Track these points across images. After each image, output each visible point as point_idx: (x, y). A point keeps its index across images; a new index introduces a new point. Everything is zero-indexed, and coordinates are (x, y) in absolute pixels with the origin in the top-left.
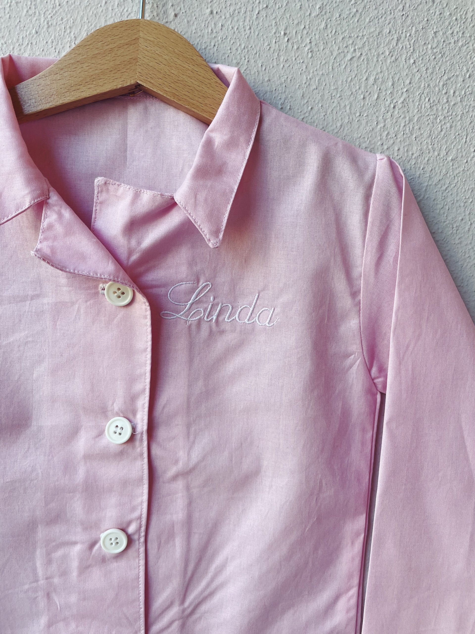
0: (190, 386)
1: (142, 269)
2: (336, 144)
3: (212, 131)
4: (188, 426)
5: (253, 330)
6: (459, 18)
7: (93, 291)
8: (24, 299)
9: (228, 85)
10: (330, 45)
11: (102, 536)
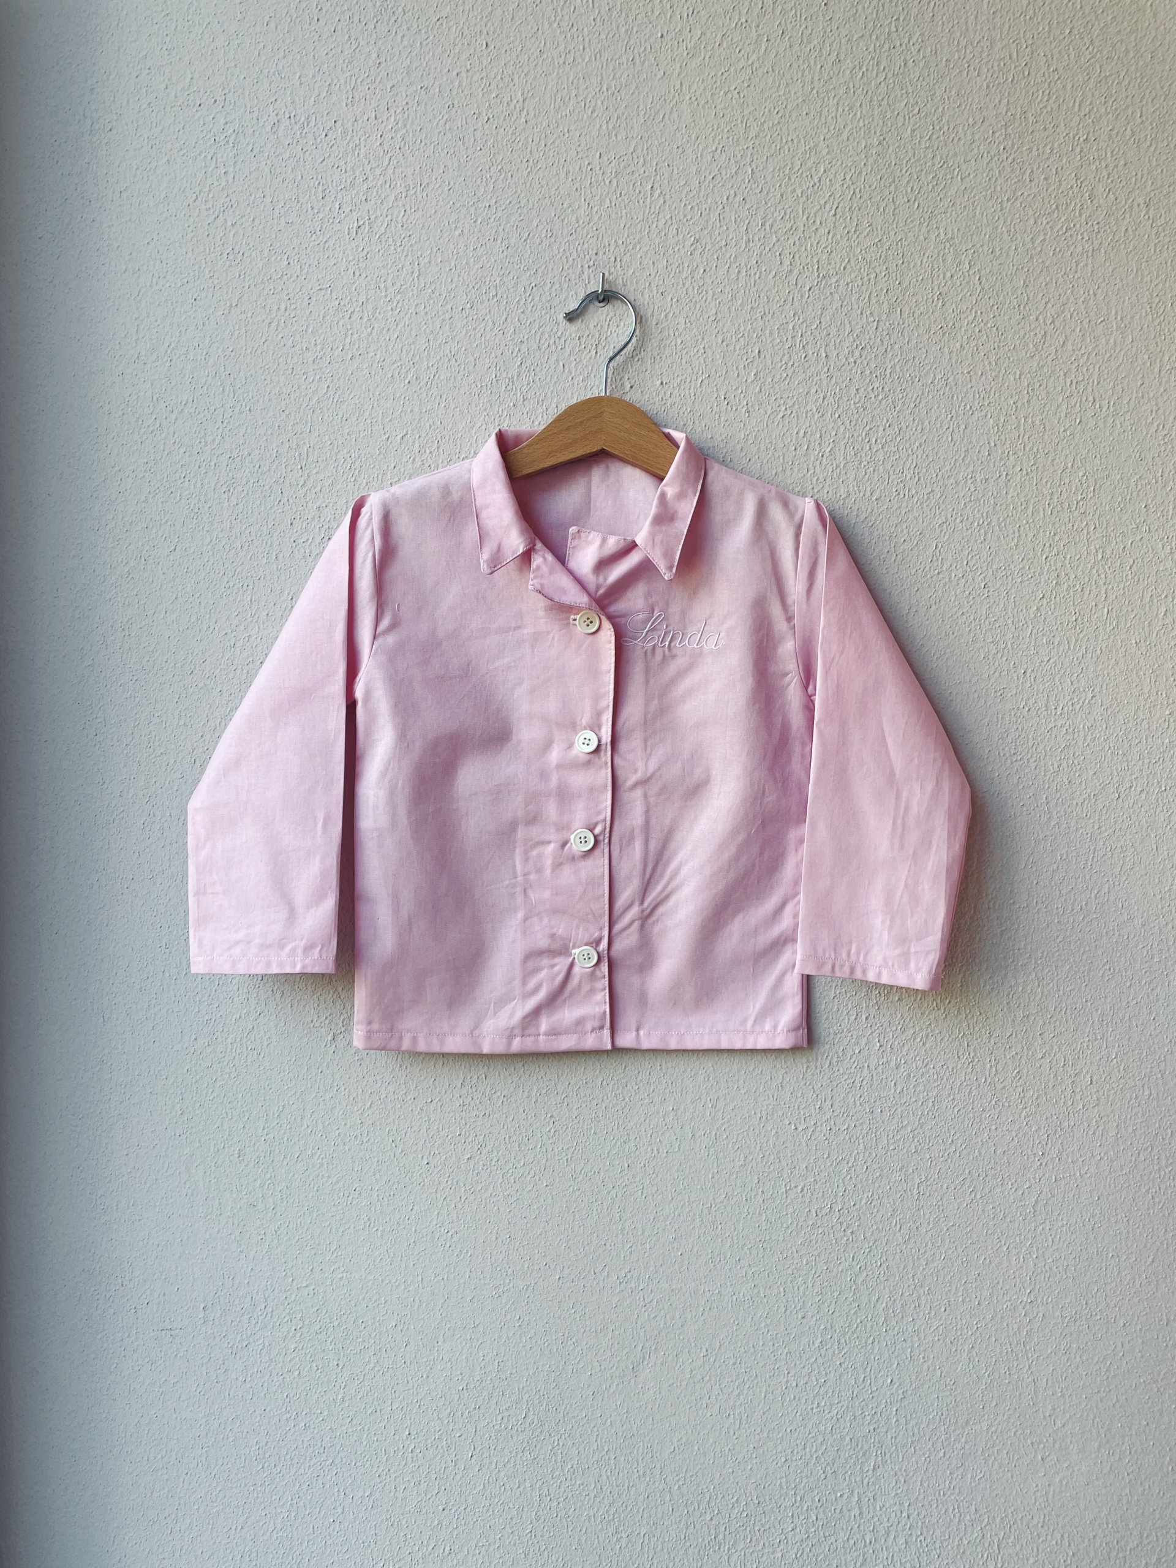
0: (647, 704)
1: (606, 602)
2: (770, 491)
3: (665, 486)
4: (646, 741)
5: (701, 654)
6: (878, 375)
7: (565, 622)
8: (507, 630)
9: (678, 447)
10: (764, 405)
11: (572, 837)
